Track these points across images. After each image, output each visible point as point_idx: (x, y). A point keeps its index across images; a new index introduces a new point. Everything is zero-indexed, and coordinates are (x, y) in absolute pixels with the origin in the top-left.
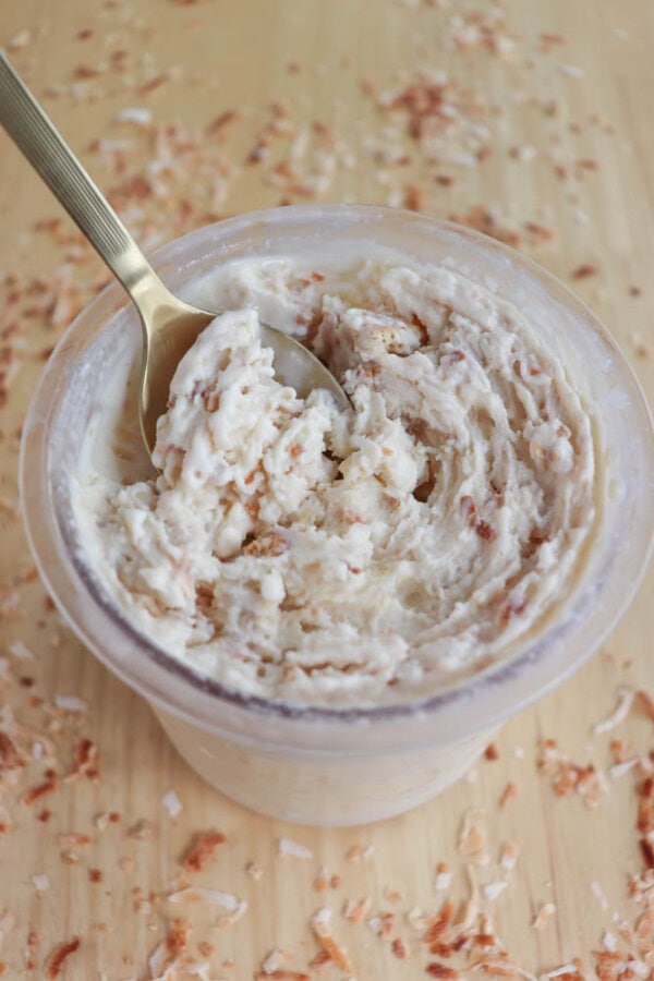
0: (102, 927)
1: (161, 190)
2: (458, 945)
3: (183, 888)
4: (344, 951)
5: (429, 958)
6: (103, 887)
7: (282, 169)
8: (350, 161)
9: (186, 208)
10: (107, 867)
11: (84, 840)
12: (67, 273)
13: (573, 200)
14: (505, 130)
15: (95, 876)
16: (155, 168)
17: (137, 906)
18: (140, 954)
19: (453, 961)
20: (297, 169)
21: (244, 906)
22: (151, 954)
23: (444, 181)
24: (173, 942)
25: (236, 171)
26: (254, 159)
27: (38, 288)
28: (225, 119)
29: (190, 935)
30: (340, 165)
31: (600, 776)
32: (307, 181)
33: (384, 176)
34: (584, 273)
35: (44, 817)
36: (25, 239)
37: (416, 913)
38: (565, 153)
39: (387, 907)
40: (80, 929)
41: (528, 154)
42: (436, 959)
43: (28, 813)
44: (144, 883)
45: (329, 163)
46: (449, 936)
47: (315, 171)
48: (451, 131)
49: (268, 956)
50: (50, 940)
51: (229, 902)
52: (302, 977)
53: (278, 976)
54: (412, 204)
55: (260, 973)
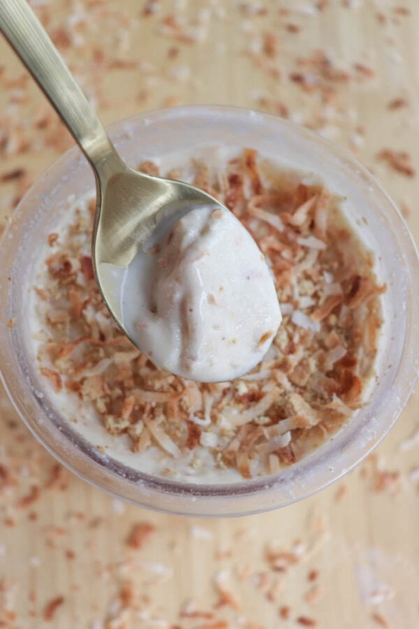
0: (75, 588)
1: (78, 40)
3: (128, 560)
4: (236, 597)
6: (77, 562)
7: (169, 21)
8: (221, 13)
9: (98, 56)
10: (78, 548)
11: (60, 531)
12: (13, 112)
15: (70, 555)
16: (73, 20)
17: (99, 574)
18: (103, 603)
20: (181, 20)
21: (170, 572)
22: (111, 604)
23: (292, 29)
24: (125, 596)
25: (135, 23)
26: (147, 12)
29: (137, 592)
30: (214, 17)
31: (403, 479)
32: (188, 31)
33: (247, 26)
34: (397, 104)
35: (33, 517)
40: (62, 589)
43: (22, 515)
45: (205, 16)
47: (195, 22)
49: (187, 602)
50: (44, 597)
51: (159, 569)
52: (209, 616)
53: (195, 615)
54: (269, 49)
55: (183, 615)
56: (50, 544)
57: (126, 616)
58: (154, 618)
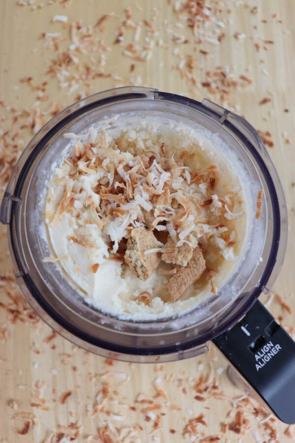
0: (78, 387)
1: (76, 60)
2: (206, 389)
3: (107, 372)
4: (166, 393)
5: (195, 394)
6: (78, 372)
7: (130, 48)
8: (161, 42)
9: (88, 69)
10: (79, 365)
11: (69, 356)
12: (38, 106)
13: (262, 61)
14: (232, 23)
15: (74, 369)
16: (72, 48)
17: (91, 379)
18: (93, 395)
19: (204, 395)
20: (137, 47)
21: (129, 378)
22: (97, 396)
23: (204, 53)
24: (105, 391)
25: (110, 49)
26: (117, 41)
27: (26, 114)
28: (103, 19)
29: (110, 390)
30: (157, 44)
32: (143, 54)
33: (177, 51)
34: (265, 101)
35: (54, 348)
36: (16, 88)
37: (191, 379)
38: (260, 36)
39: (181, 377)
40: (71, 388)
41: (242, 37)
42: (198, 394)
43: (47, 346)
44: (93, 372)
45: (152, 44)
46: (203, 387)
47: (146, 48)
48: (207, 24)
49: (139, 395)
50: (61, 392)
51: (124, 376)
52: (151, 402)
53: (143, 402)
54: (189, 66)
55: (136, 401)
56: (63, 362)
57: (105, 402)
58: (120, 403)
